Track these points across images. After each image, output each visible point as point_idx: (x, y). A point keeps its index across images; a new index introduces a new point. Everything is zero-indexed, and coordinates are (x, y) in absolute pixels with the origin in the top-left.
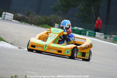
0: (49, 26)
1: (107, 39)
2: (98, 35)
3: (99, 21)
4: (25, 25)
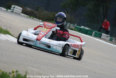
1: (112, 41)
2: (103, 36)
4: (33, 20)
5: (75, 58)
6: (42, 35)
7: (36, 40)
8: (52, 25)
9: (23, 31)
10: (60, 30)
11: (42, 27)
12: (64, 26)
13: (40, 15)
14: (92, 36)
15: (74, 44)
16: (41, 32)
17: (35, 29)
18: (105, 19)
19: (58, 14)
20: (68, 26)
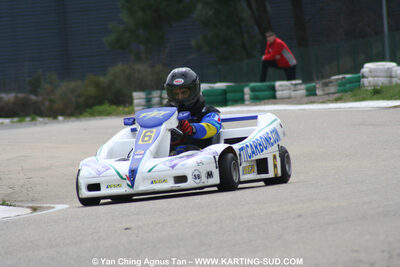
0: (114, 107)
1: (315, 95)
2: (282, 90)
4: (35, 125)
13: (51, 100)
14: (247, 103)
18: (267, 35)
20: (156, 100)
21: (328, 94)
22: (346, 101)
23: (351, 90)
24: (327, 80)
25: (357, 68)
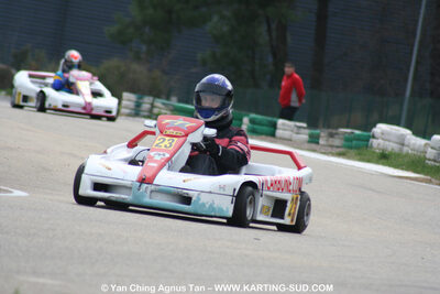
1: (318, 143)
2: (285, 130)
3: (290, 76)
5: (282, 228)
6: (156, 161)
7: (138, 181)
8: (188, 124)
9: (91, 156)
10: (219, 136)
11: (154, 133)
12: (231, 121)
15: (274, 178)
16: (152, 154)
17: (132, 145)
19: (204, 84)
20: (146, 106)
21: (332, 146)
22: (349, 158)
23: (357, 148)
24: (334, 131)
25: (368, 126)
